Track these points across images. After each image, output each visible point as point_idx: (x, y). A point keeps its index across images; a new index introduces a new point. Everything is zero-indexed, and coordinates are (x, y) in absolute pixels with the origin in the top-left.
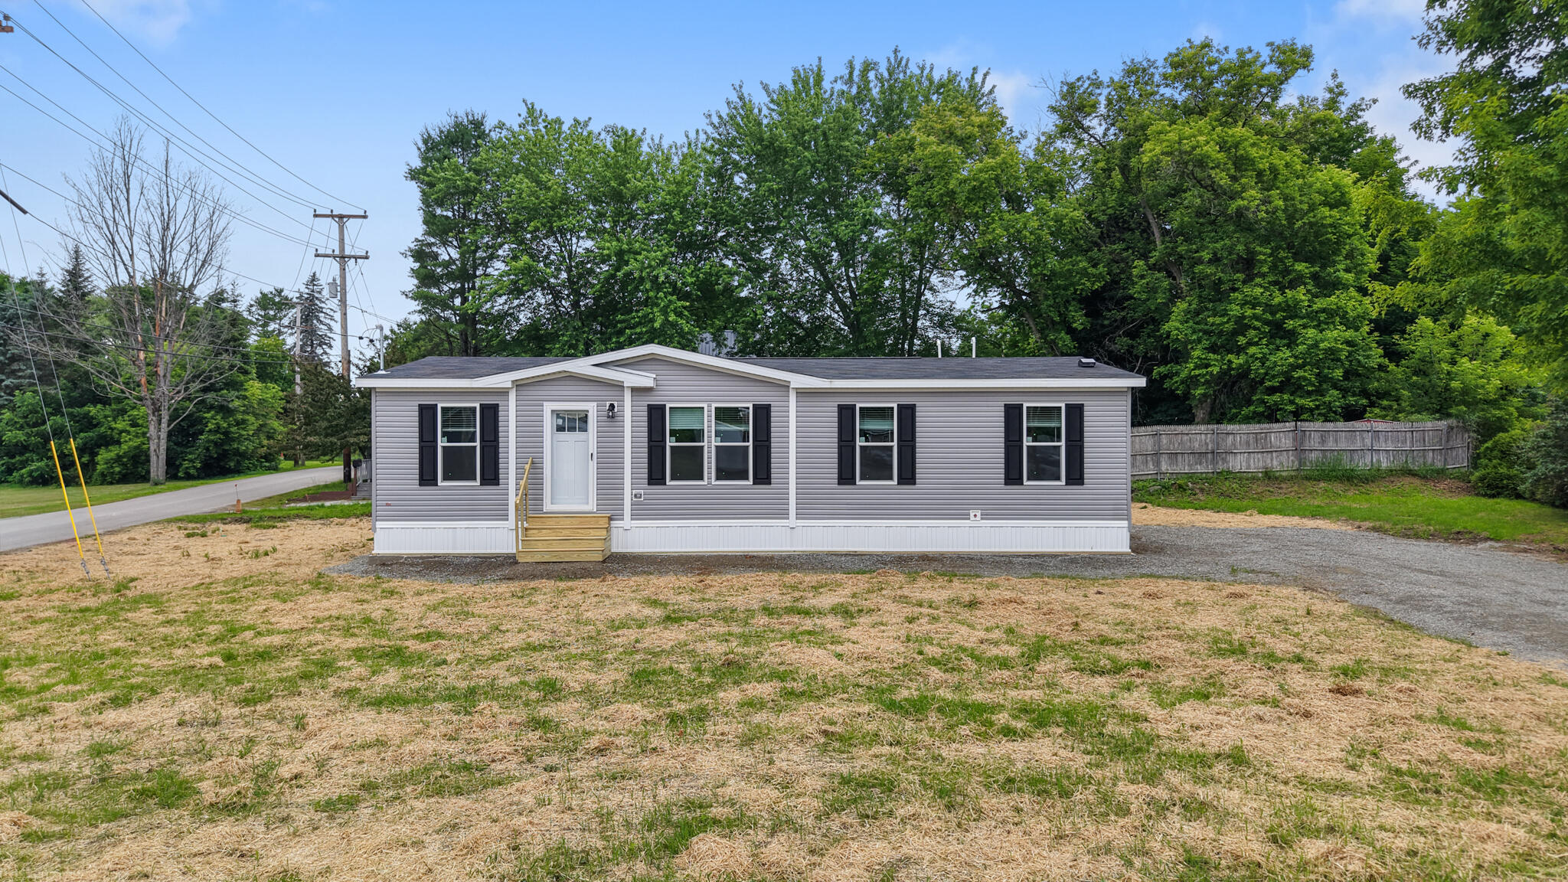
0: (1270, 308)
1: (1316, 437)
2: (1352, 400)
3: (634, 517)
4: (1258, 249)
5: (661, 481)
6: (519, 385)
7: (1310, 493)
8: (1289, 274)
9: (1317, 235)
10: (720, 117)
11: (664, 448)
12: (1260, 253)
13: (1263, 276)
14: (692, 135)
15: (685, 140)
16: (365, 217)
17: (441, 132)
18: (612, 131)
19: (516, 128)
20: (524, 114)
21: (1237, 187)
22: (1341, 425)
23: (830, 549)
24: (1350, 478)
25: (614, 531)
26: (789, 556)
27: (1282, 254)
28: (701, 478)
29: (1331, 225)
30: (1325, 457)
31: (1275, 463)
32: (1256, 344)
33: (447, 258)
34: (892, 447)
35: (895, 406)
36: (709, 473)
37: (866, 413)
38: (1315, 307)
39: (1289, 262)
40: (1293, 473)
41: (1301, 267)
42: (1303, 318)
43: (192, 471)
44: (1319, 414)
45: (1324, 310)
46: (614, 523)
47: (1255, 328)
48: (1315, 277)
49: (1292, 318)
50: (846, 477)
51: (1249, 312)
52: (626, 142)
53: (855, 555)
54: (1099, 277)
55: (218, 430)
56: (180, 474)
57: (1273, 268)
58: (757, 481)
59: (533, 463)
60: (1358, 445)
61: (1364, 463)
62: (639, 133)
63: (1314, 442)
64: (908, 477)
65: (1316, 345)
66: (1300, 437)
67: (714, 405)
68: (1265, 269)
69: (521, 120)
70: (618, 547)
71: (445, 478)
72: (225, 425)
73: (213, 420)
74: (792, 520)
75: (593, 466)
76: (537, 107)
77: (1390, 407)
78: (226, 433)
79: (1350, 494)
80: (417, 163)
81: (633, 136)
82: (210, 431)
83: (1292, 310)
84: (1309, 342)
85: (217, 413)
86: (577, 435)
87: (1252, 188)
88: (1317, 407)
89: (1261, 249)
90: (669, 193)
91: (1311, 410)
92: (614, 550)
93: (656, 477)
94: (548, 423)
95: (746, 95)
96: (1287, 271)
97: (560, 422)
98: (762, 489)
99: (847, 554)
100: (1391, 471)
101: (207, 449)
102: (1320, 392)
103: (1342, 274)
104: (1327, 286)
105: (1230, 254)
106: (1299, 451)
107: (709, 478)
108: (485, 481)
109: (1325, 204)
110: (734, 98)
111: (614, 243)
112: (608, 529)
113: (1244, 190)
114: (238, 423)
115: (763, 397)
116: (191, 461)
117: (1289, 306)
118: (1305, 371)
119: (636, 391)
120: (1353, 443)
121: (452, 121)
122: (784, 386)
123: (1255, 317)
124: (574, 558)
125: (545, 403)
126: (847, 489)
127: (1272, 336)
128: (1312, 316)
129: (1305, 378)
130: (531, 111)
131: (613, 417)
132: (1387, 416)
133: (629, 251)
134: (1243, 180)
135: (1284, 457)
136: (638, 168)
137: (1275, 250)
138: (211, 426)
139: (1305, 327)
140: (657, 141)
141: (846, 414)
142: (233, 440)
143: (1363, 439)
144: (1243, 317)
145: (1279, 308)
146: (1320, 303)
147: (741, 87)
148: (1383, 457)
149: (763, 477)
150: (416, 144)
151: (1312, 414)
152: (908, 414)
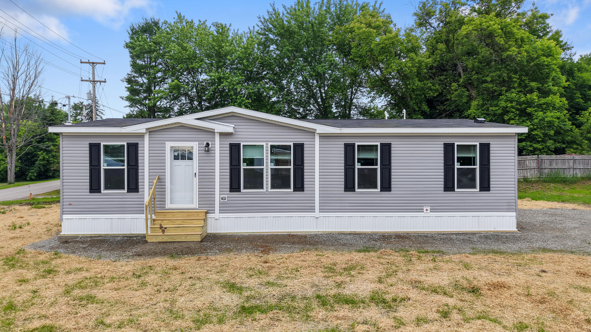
0: (520, 103)
1: (547, 162)
2: (558, 145)
3: (221, 211)
4: (513, 75)
5: (238, 189)
6: (151, 131)
7: (548, 189)
8: (526, 88)
9: (540, 70)
10: (264, 18)
11: (240, 169)
12: (514, 78)
13: (514, 88)
14: (252, 28)
15: (249, 30)
16: (104, 63)
17: (139, 26)
18: (216, 25)
19: (173, 24)
20: (176, 17)
21: (507, 46)
22: (554, 157)
23: (340, 230)
24: (565, 181)
25: (209, 220)
26: (316, 235)
27: (523, 78)
28: (262, 187)
29: (547, 65)
30: (552, 171)
31: (529, 174)
32: (513, 119)
33: (142, 82)
34: (376, 169)
35: (379, 144)
36: (267, 185)
37: (362, 148)
38: (541, 102)
39: (527, 82)
40: (537, 179)
41: (534, 84)
42: (534, 107)
43: (33, 177)
44: (544, 151)
45: (544, 104)
46: (209, 215)
47: (512, 112)
48: (538, 89)
49: (530, 107)
50: (349, 187)
51: (509, 105)
52: (222, 30)
53: (355, 234)
54: (436, 90)
55: (44, 159)
56: (28, 179)
57: (520, 84)
58: (296, 189)
59: (159, 179)
60: (566, 166)
61: (569, 174)
62: (228, 27)
63: (546, 165)
64: (386, 187)
65: (543, 119)
66: (540, 162)
67: (270, 144)
68: (516, 85)
69: (175, 20)
70: (212, 229)
71: (106, 188)
72: (47, 157)
73: (42, 155)
74: (317, 213)
75: (196, 180)
76: (182, 15)
77: (577, 149)
78: (48, 161)
79: (566, 189)
80: (128, 40)
81: (225, 27)
82: (40, 160)
83: (530, 104)
84: (540, 118)
85: (44, 152)
86: (186, 162)
87: (514, 46)
88: (543, 148)
89: (515, 76)
90: (241, 52)
91: (540, 150)
92: (209, 231)
93: (234, 187)
94: (168, 156)
95: (276, 9)
96: (526, 86)
97: (176, 154)
98: (299, 194)
99: (350, 234)
100: (583, 178)
101: (40, 168)
102: (544, 141)
103: (551, 87)
104: (544, 93)
105: (500, 78)
106: (540, 168)
107: (267, 188)
108: (130, 190)
109: (544, 55)
110: (271, 10)
111: (217, 74)
112: (205, 220)
113: (510, 47)
114: (53, 156)
115: (299, 139)
116: (32, 173)
117: (528, 102)
118: (538, 131)
119: (223, 135)
120: (564, 165)
121: (144, 21)
122: (312, 132)
123: (512, 107)
124: (183, 239)
125: (166, 142)
126: (350, 194)
127: (520, 116)
128: (540, 106)
129: (537, 135)
130: (179, 16)
131: (208, 151)
132: (576, 152)
133: (223, 78)
134: (510, 43)
135: (532, 172)
136: (228, 41)
137: (520, 76)
138: (41, 158)
139: (536, 111)
140: (236, 31)
141: (349, 149)
142: (51, 164)
143: (569, 163)
144: (507, 107)
145: (523, 103)
146: (543, 101)
147: (274, 5)
148: (578, 171)
149: (299, 187)
150: (128, 31)
151: (541, 151)
152: (386, 149)
